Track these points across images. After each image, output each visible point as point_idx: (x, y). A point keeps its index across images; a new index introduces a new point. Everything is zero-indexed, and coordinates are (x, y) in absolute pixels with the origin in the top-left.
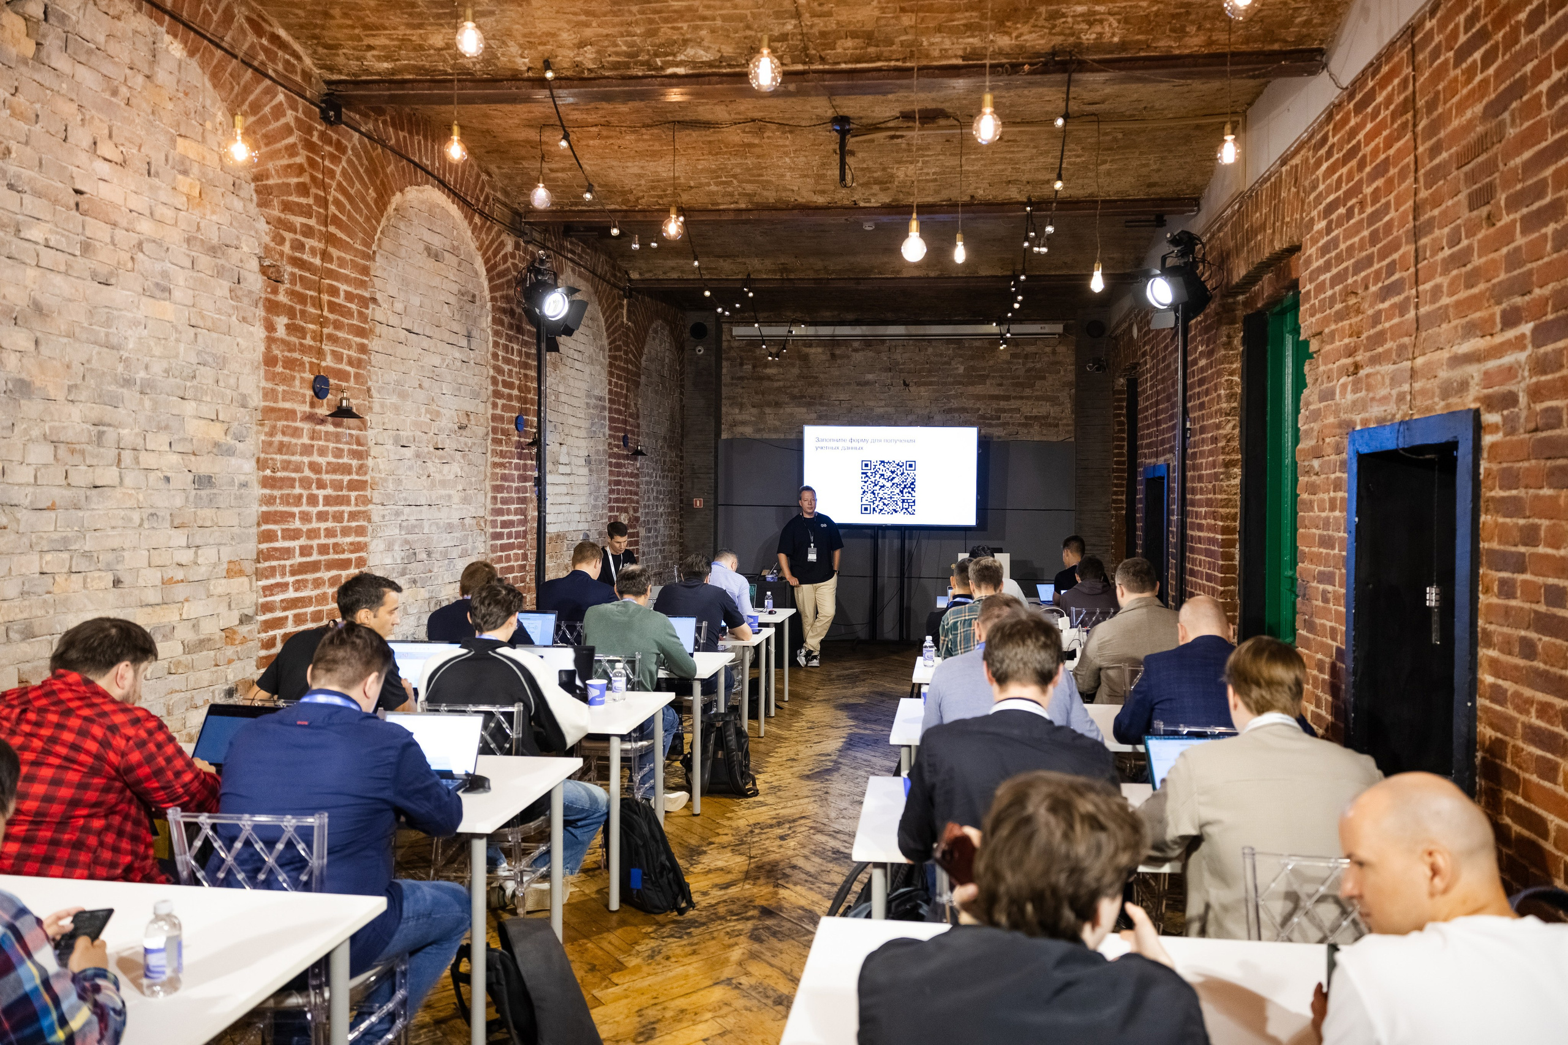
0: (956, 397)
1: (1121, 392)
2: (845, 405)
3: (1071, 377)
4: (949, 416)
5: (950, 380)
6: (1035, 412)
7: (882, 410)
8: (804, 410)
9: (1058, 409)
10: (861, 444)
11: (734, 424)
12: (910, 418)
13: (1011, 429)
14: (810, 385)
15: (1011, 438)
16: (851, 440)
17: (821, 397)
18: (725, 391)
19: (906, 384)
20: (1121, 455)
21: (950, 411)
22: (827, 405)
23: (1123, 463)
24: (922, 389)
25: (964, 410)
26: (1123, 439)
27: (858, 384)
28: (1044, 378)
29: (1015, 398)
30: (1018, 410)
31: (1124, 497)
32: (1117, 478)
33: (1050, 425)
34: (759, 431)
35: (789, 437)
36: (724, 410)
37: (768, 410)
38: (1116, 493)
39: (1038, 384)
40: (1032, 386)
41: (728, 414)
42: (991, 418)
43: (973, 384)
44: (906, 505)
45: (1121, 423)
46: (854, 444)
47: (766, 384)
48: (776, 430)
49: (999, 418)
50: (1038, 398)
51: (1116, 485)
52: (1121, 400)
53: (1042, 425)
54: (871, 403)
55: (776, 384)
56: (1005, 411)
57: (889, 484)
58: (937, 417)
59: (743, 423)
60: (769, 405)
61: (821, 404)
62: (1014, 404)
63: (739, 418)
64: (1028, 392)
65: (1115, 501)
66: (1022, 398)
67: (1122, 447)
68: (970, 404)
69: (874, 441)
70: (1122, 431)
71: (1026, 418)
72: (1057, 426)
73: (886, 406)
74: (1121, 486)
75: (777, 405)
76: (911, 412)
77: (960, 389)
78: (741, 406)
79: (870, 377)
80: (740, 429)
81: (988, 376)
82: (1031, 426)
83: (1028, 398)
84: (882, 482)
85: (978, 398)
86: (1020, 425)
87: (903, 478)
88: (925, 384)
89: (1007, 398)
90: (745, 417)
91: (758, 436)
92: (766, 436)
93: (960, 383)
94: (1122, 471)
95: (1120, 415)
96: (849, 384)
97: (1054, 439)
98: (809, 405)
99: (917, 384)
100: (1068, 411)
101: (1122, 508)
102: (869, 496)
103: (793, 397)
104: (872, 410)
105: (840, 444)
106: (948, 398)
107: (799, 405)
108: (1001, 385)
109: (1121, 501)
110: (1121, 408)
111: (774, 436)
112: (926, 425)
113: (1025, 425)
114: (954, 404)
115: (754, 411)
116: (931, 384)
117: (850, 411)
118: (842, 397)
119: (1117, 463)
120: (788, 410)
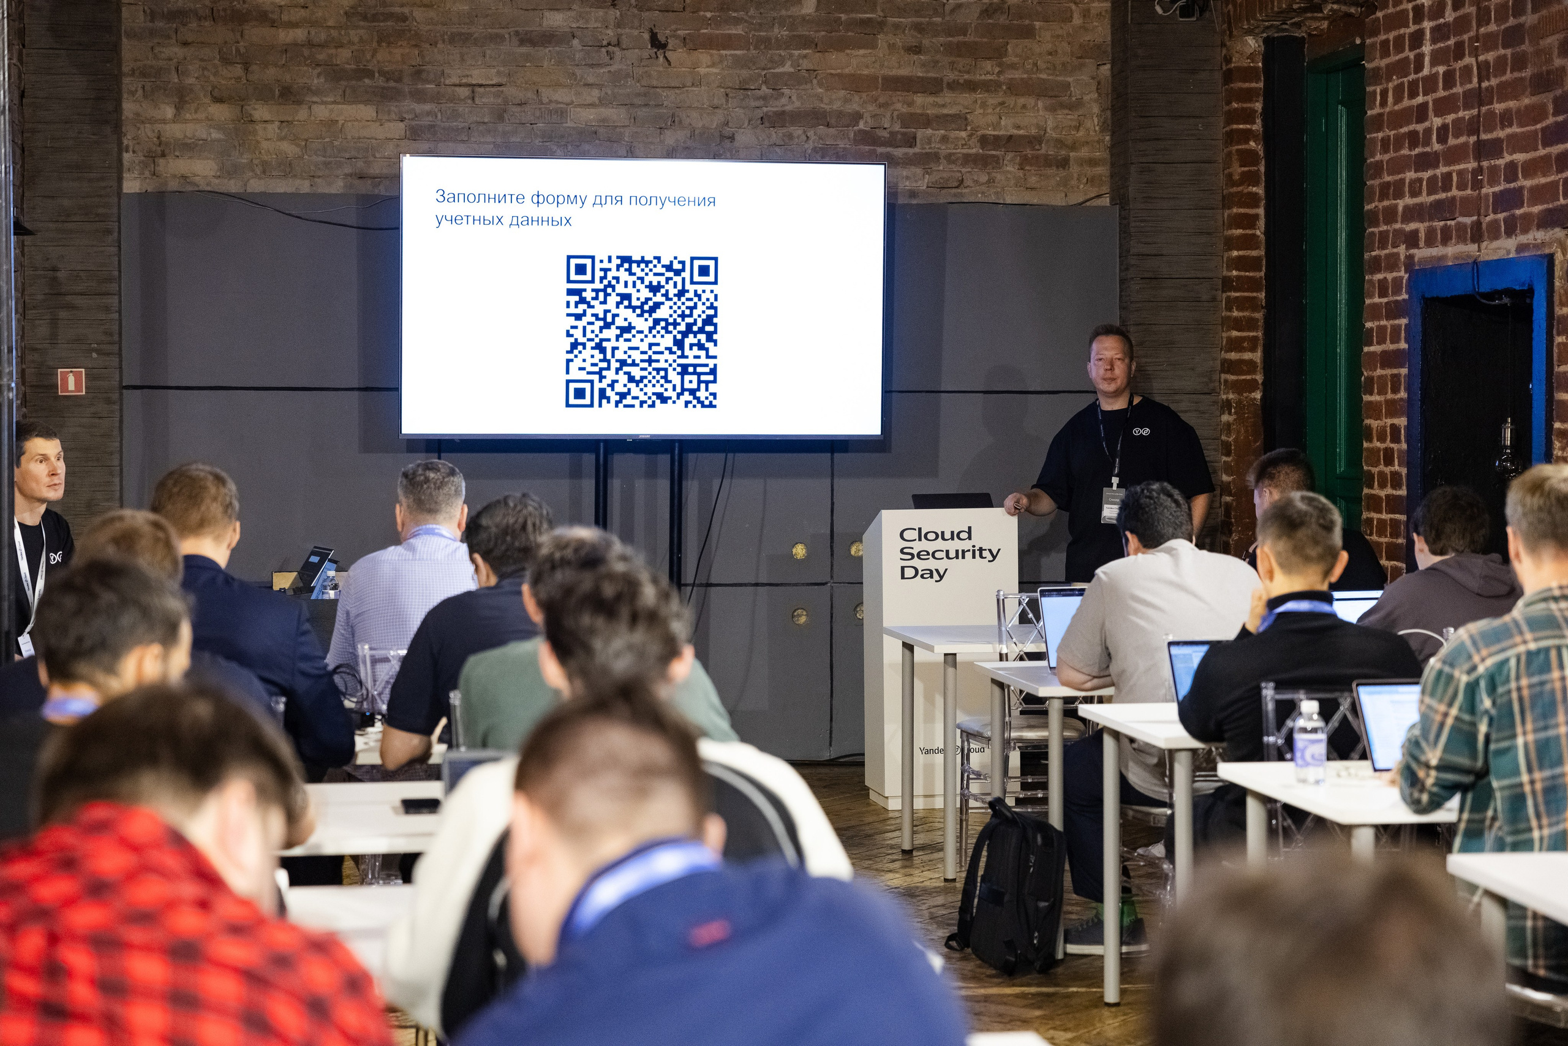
0: (796, 80)
1: (1248, 74)
2: (487, 99)
3: (1101, 32)
4: (776, 135)
5: (780, 32)
6: (1007, 127)
7: (589, 116)
8: (367, 111)
9: (1066, 118)
10: (566, 210)
11: (160, 150)
12: (671, 138)
13: (942, 171)
14: (384, 39)
15: (944, 197)
16: (539, 199)
17: (418, 74)
18: (131, 52)
19: (657, 44)
20: (1249, 242)
21: (779, 119)
22: (436, 98)
23: (1254, 264)
24: (704, 57)
25: (817, 117)
26: (1253, 202)
27: (526, 39)
28: (1028, 33)
29: (953, 86)
30: (960, 120)
31: (1257, 356)
32: (1241, 304)
33: (1048, 162)
34: (232, 171)
35: (323, 188)
36: (129, 107)
37: (260, 111)
38: (1235, 345)
39: (1015, 48)
40: (999, 54)
41: (140, 120)
42: (891, 142)
43: (841, 45)
44: (691, 381)
45: (1248, 158)
46: (547, 210)
47: (256, 33)
48: (287, 168)
49: (911, 142)
50: (1013, 88)
51: (1238, 325)
52: (1248, 95)
53: (1024, 162)
54: (562, 96)
55: (285, 36)
56: (927, 121)
57: (642, 324)
58: (745, 137)
59: (189, 147)
60: (264, 94)
61: (419, 96)
62: (952, 103)
63: (175, 131)
64: (987, 70)
65: (1229, 367)
66: (971, 86)
67: (1251, 221)
68: (835, 101)
69: (601, 201)
70: (1250, 178)
71: (984, 141)
72: (1064, 163)
73: (602, 102)
74: (1251, 324)
75: (288, 95)
76: (674, 121)
77: (808, 59)
78: (182, 99)
79: (556, 20)
80: (176, 167)
81: (881, 25)
82: (996, 162)
83: (988, 87)
84: (625, 315)
85: (856, 84)
86: (967, 159)
87: (684, 305)
88: (710, 43)
89: (933, 87)
90: (191, 128)
91: (233, 186)
92: (256, 186)
93: (806, 42)
94: (1253, 285)
95: (1247, 136)
96: (497, 39)
97: (1058, 200)
98: (383, 97)
99: (692, 44)
100: (1093, 124)
101: (1252, 386)
102: (589, 356)
103: (335, 74)
104: (562, 113)
105: (507, 210)
106: (776, 84)
107: (351, 97)
108: (917, 50)
109: (1251, 366)
110: (1248, 116)
111: (282, 187)
112: (716, 156)
113: (982, 162)
114: (791, 100)
115: (221, 112)
116: (727, 42)
117: (500, 115)
118: (477, 76)
119: (1240, 263)
120: (322, 112)
